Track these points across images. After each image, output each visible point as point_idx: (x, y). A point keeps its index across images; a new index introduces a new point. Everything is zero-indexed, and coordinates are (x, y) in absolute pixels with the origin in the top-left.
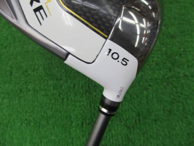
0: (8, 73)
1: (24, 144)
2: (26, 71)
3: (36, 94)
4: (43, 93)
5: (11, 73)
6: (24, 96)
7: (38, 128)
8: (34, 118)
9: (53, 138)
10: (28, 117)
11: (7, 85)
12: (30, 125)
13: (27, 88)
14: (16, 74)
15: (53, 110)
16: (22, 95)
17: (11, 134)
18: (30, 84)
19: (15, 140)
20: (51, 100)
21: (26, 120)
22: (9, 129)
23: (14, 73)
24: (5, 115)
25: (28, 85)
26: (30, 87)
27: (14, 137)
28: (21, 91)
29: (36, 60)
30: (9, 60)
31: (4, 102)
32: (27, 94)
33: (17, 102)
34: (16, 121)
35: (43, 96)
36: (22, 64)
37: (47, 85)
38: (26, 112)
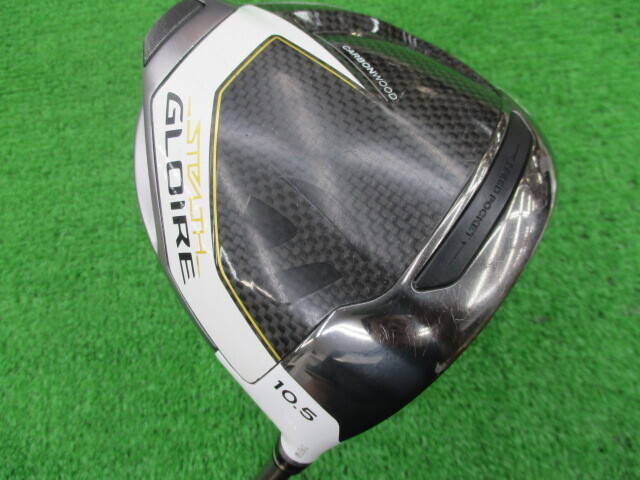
0: (49, 236)
1: (78, 408)
2: (94, 230)
3: (115, 280)
4: (132, 279)
5: (57, 235)
6: (85, 289)
7: (115, 363)
8: (106, 342)
9: (152, 387)
10: (93, 338)
11: (43, 264)
12: (95, 358)
13: (92, 268)
14: (69, 238)
15: (155, 319)
16: (79, 285)
17: (45, 382)
18: (101, 260)
19: (54, 400)
20: (149, 296)
21: (86, 345)
22: (41, 372)
23: (62, 236)
24: (34, 337)
25: (97, 262)
26: (102, 265)
27: (54, 389)
28: (78, 275)
29: (119, 204)
30: (53, 204)
31: (35, 305)
32: (92, 283)
33: (66, 303)
34: (60, 350)
35: (132, 286)
36: (85, 214)
37: (143, 260)
38: (88, 327)
